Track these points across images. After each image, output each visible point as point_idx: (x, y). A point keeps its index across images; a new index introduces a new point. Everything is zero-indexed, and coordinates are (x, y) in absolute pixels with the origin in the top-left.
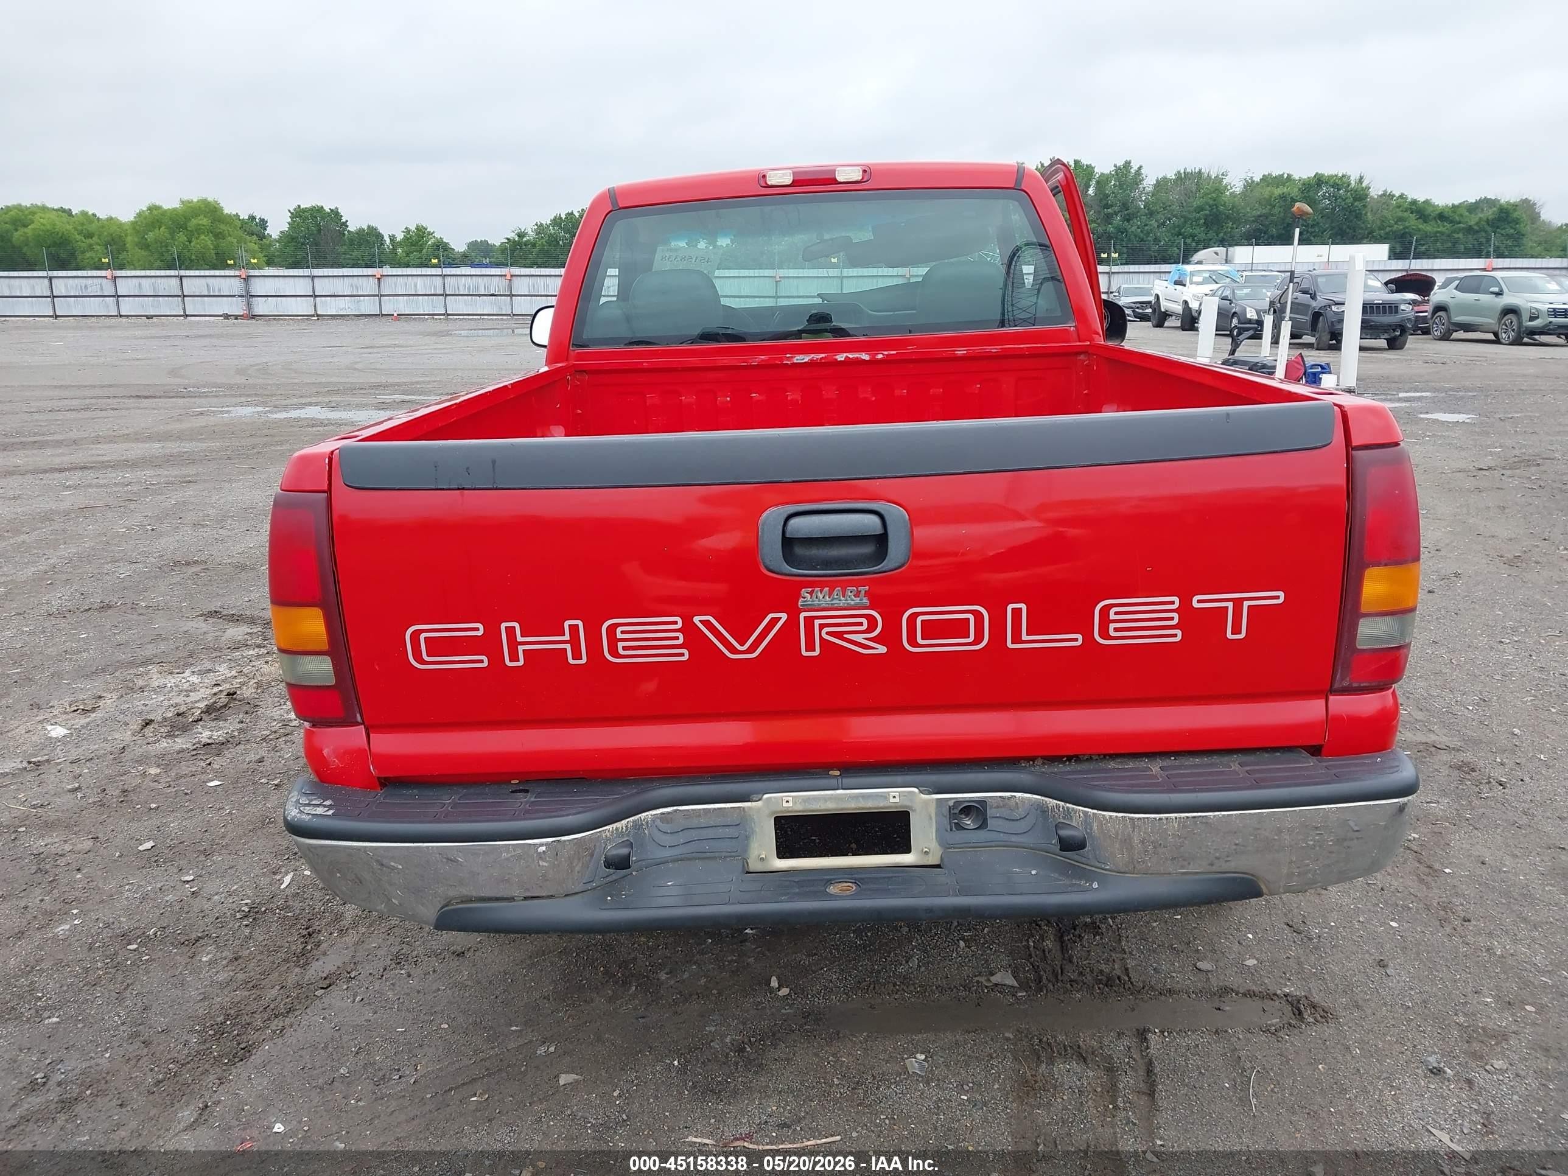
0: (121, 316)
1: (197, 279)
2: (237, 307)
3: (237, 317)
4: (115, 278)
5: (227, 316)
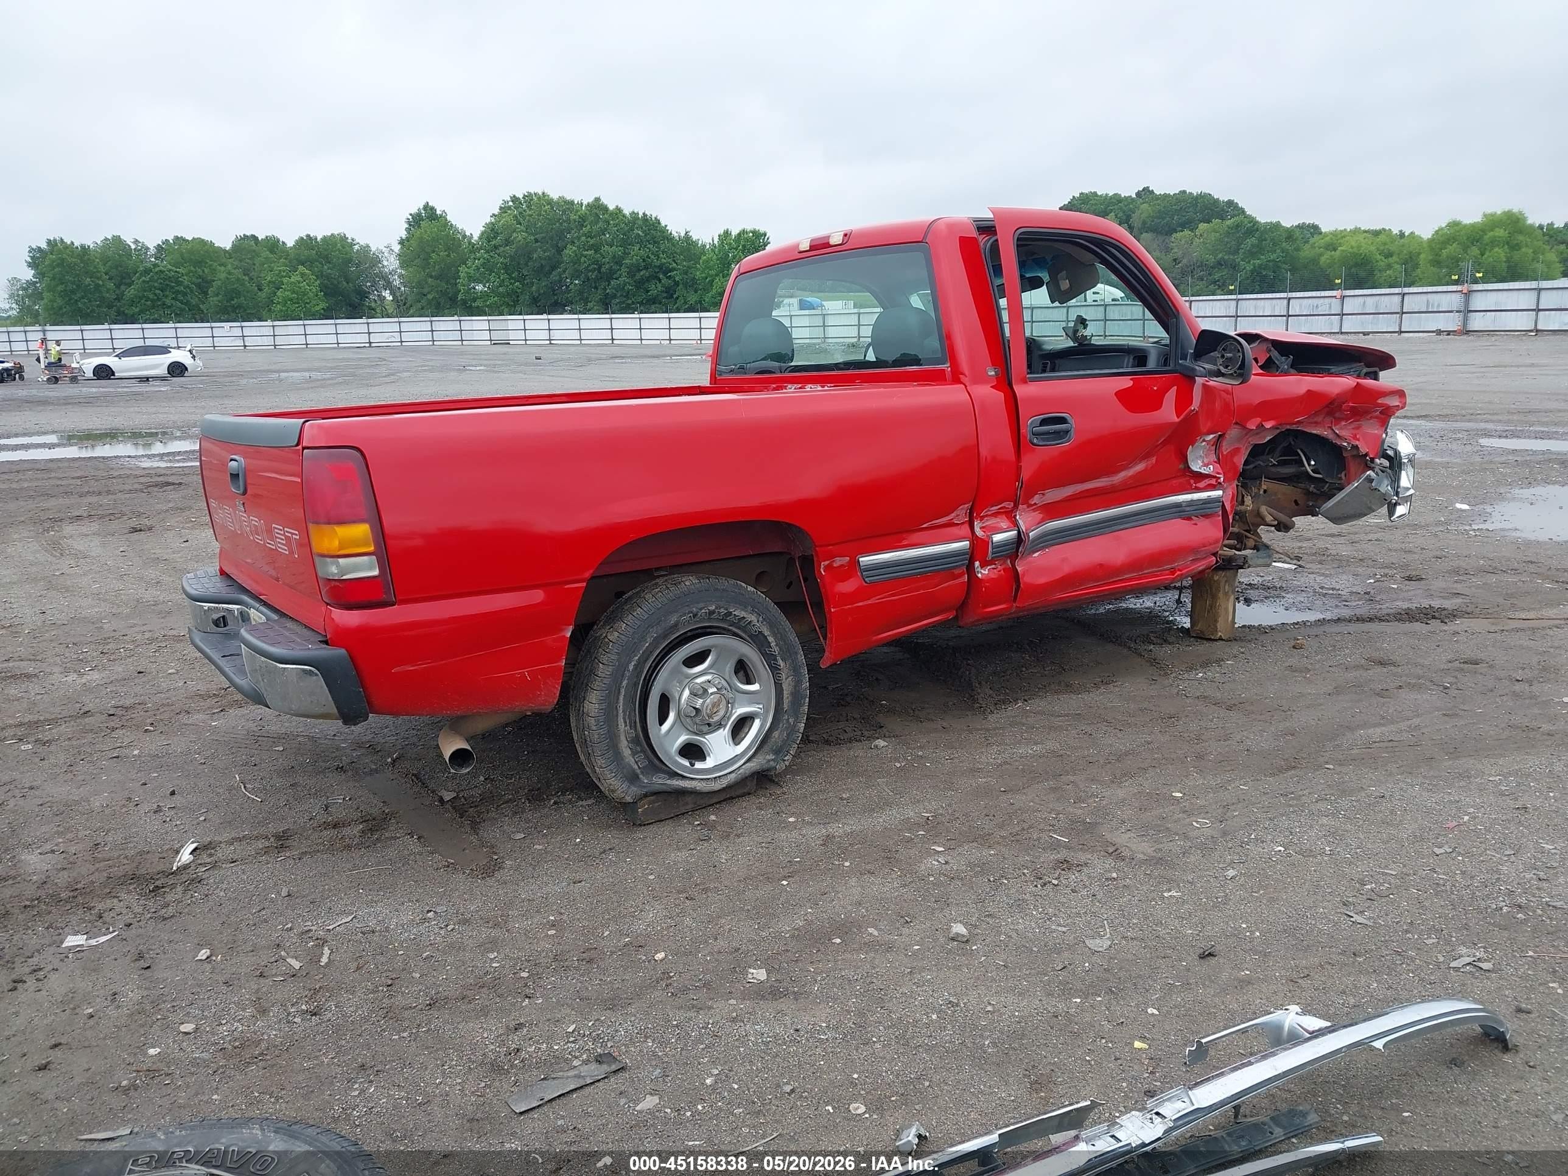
0: (1342, 333)
1: (1419, 295)
2: (1452, 323)
3: (1449, 333)
4: (1343, 298)
5: (1439, 332)
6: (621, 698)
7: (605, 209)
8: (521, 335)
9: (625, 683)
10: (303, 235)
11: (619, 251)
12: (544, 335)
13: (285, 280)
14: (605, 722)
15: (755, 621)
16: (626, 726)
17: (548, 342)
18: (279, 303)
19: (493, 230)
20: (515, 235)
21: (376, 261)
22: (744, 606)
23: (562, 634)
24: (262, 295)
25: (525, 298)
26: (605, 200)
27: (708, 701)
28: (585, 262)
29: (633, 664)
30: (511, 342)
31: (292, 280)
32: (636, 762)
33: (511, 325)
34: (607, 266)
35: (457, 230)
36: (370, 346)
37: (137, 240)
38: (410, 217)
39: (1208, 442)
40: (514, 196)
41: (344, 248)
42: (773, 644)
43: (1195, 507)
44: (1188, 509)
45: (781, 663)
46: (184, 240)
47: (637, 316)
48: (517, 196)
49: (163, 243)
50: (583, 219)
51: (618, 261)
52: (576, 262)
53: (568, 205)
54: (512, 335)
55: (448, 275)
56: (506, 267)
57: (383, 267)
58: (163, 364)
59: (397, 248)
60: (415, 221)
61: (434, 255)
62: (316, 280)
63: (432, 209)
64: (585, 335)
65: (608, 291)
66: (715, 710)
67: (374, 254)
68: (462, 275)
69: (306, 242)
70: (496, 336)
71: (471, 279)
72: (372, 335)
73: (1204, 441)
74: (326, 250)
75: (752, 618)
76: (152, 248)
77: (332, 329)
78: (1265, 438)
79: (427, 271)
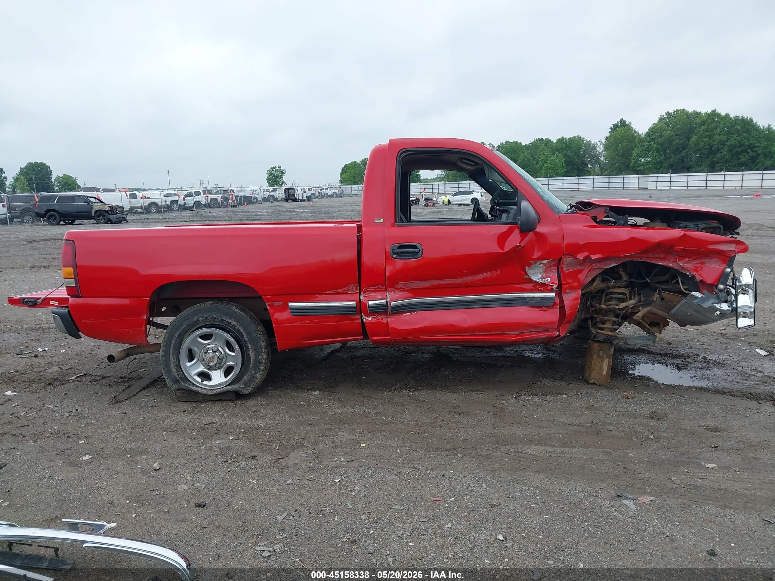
6: (172, 348)
7: (719, 115)
8: (654, 185)
9: (173, 341)
10: (560, 137)
11: (724, 138)
12: (667, 184)
13: (549, 159)
14: (164, 356)
15: (236, 325)
16: (174, 359)
17: (669, 188)
18: (544, 169)
19: (652, 131)
20: (664, 132)
21: (594, 148)
22: (230, 317)
23: (143, 317)
24: (538, 166)
25: (666, 165)
26: (719, 111)
27: (207, 355)
28: (702, 144)
29: (177, 334)
30: (649, 188)
31: (552, 158)
32: (178, 375)
33: (650, 179)
34: (716, 147)
35: (635, 131)
36: (578, 190)
37: (490, 144)
38: (612, 126)
39: (544, 265)
40: (668, 112)
41: (578, 142)
42: (245, 336)
43: (535, 301)
44: (530, 302)
45: (250, 346)
46: (510, 142)
47: (723, 173)
48: (670, 112)
49: (501, 144)
50: (703, 123)
51: (723, 143)
52: (697, 144)
53: (697, 114)
54: (650, 185)
55: (627, 154)
56: (658, 150)
57: (597, 151)
58: (469, 199)
59: (603, 141)
60: (615, 128)
61: (620, 145)
62: (563, 158)
63: (624, 121)
64: (690, 184)
65: (714, 160)
66: (211, 360)
67: (593, 145)
68: (633, 155)
69: (561, 141)
70: (641, 185)
71: (639, 156)
72: (579, 185)
73: (541, 263)
74: (570, 144)
75: (235, 323)
76: (496, 147)
77: (561, 182)
78: (610, 265)
79: (617, 152)
